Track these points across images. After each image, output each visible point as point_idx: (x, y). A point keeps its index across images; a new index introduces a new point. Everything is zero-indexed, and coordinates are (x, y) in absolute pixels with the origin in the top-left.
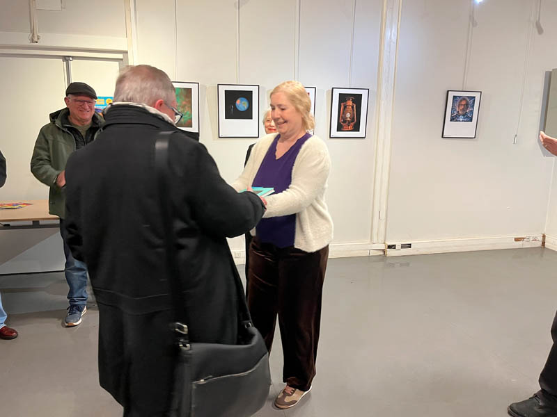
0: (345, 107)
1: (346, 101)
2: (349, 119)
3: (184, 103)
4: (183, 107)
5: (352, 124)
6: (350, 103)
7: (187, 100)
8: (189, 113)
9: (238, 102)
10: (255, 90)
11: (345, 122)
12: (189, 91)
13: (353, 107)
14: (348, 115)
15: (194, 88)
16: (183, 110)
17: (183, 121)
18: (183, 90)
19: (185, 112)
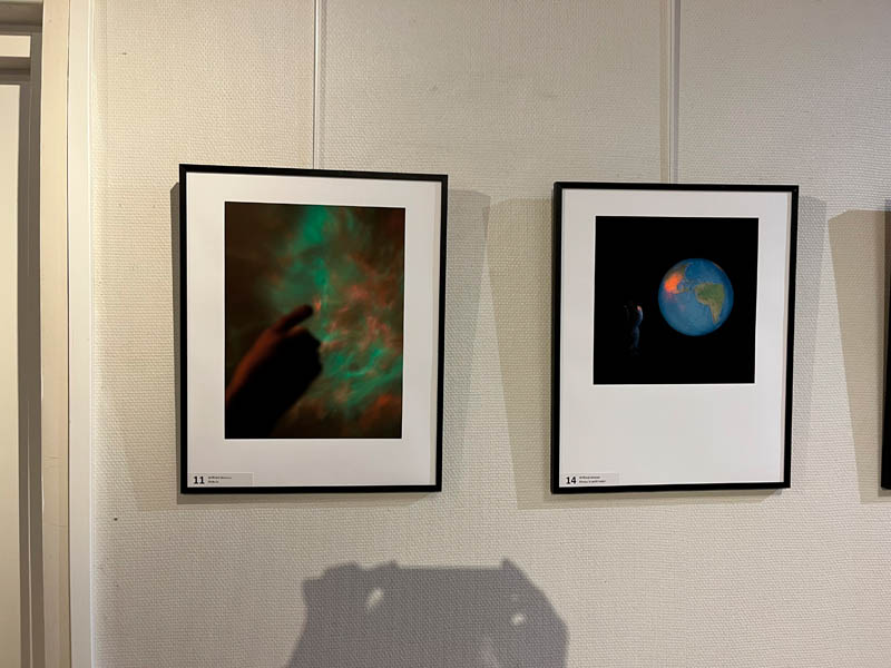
3: (355, 294)
4: (352, 318)
7: (376, 277)
8: (383, 351)
9: (672, 284)
10: (771, 214)
12: (388, 224)
15: (419, 204)
16: (353, 339)
17: (344, 397)
18: (351, 221)
19: (361, 345)
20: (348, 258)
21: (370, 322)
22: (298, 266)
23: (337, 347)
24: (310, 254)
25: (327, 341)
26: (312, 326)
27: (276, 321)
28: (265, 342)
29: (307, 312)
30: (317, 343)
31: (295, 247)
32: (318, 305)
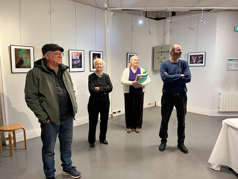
3: (26, 56)
7: (28, 55)
8: (29, 61)
12: (29, 51)
15: (31, 49)
16: (26, 60)
17: (26, 65)
18: (26, 50)
19: (27, 60)
20: (26, 53)
21: (28, 59)
22: (21, 54)
23: (25, 61)
24: (22, 53)
25: (24, 60)
26: (22, 59)
27: (20, 58)
28: (18, 60)
29: (22, 58)
30: (23, 60)
31: (21, 52)
32: (23, 57)
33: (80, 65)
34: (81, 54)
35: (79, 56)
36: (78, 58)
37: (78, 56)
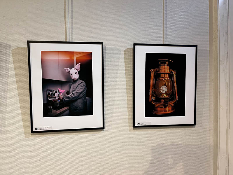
0: (158, 75)
1: (158, 66)
2: (165, 96)
5: (172, 103)
6: (166, 69)
11: (158, 100)
13: (171, 76)
14: (164, 89)
33: (85, 104)
34: (87, 58)
35: (78, 66)
36: (76, 76)
37: (72, 67)
